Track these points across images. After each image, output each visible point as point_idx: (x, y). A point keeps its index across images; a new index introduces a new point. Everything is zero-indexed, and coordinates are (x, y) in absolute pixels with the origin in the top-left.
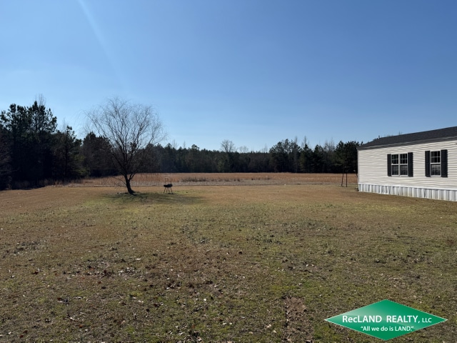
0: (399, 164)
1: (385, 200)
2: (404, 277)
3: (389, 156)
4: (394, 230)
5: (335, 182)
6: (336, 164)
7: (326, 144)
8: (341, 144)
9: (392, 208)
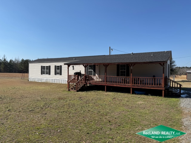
0: (45, 70)
1: (39, 84)
2: (40, 115)
3: (42, 66)
4: (40, 96)
5: (19, 77)
6: (20, 69)
7: (16, 59)
8: (23, 60)
9: (41, 88)
